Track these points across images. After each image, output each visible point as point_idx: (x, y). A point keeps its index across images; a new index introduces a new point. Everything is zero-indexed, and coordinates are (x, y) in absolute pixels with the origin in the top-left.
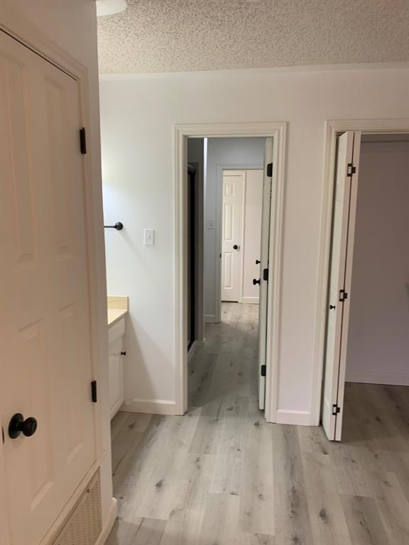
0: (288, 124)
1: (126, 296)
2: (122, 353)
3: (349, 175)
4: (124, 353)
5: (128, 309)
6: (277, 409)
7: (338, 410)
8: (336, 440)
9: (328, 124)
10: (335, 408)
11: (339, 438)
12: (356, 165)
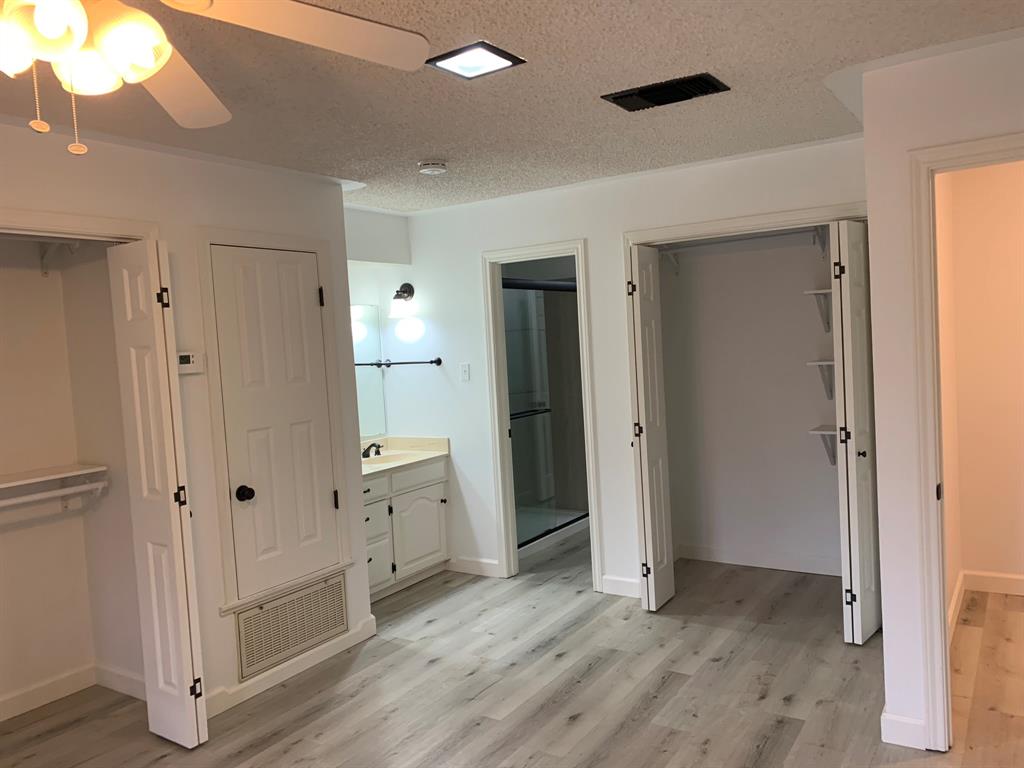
0: (585, 241)
1: (446, 437)
2: (442, 501)
3: (630, 294)
4: (444, 501)
5: (449, 452)
6: (603, 574)
7: (648, 570)
8: (651, 609)
9: (624, 237)
10: (645, 568)
11: (653, 608)
12: (636, 282)
